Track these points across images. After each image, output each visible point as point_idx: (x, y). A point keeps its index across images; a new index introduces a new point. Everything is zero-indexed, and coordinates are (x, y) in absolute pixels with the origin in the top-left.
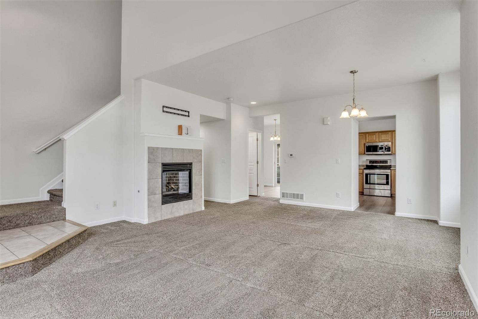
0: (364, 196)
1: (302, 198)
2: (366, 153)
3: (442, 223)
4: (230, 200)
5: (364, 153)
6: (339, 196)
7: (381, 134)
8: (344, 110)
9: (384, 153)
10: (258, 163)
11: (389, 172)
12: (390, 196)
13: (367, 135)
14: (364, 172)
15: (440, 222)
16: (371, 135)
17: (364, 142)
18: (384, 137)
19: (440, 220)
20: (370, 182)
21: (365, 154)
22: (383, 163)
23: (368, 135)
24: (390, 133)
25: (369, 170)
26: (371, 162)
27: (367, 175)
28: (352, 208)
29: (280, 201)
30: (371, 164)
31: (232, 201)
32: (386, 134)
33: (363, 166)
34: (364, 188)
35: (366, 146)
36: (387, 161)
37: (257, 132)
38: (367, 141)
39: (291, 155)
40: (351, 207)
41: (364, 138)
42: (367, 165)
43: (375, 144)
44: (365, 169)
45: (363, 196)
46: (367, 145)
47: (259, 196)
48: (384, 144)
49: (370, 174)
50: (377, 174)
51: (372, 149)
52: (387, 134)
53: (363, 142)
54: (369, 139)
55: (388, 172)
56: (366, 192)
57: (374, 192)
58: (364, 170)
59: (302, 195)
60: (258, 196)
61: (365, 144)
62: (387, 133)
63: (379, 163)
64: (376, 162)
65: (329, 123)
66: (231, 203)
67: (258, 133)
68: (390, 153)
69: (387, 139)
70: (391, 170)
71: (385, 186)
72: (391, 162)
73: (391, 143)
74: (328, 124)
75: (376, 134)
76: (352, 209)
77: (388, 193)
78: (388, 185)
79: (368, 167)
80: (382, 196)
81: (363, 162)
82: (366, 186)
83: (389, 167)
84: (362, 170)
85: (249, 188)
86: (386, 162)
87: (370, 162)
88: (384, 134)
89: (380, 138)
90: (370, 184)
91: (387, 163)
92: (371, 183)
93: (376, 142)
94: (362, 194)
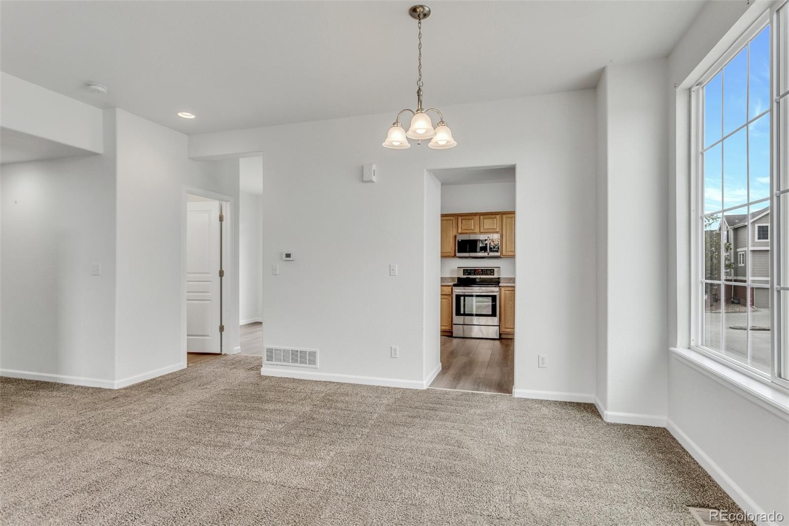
0: (453, 338)
1: (313, 362)
2: (458, 254)
3: (611, 415)
4: (114, 379)
5: (453, 255)
6: (395, 354)
7: (484, 219)
8: (394, 124)
9: (488, 254)
10: (221, 274)
11: (497, 292)
12: (498, 338)
13: (460, 218)
14: (453, 293)
15: (607, 415)
16: (466, 219)
17: (454, 233)
18: (488, 223)
19: (606, 409)
20: (464, 311)
21: (455, 256)
22: (487, 274)
23: (462, 220)
24: (498, 216)
25: (462, 288)
26: (467, 271)
27: (458, 297)
28: (424, 382)
29: (262, 369)
30: (465, 276)
31: (119, 383)
32: (491, 218)
33: (452, 279)
34: (454, 323)
35: (458, 242)
36: (493, 270)
37: (220, 200)
38: (459, 232)
39: (288, 256)
40: (422, 380)
41: (454, 225)
42: (459, 279)
43: (473, 237)
44: (455, 285)
45: (451, 338)
46: (460, 238)
47: (225, 355)
48: (488, 237)
49: (465, 296)
50: (477, 296)
51: (467, 246)
52: (494, 218)
53: (452, 233)
54: (463, 228)
55: (493, 290)
56: (457, 331)
57: (471, 330)
58: (454, 288)
59: (313, 354)
60: (223, 353)
61: (455, 237)
62: (494, 216)
63: (480, 275)
64: (475, 271)
65: (374, 179)
66: (116, 388)
67: (224, 204)
68: (498, 254)
69: (493, 228)
70: (499, 287)
71: (489, 318)
72: (499, 273)
73: (499, 235)
74: (373, 182)
75: (474, 217)
76: (422, 385)
77: (493, 332)
78: (496, 316)
79: (461, 282)
80: (484, 337)
81: (452, 271)
82: (457, 319)
83: (496, 282)
84: (451, 287)
85: (188, 335)
86: (491, 271)
87: (464, 272)
88: (489, 218)
89: (482, 224)
90: (465, 314)
91: (493, 275)
92: (466, 312)
93: (475, 233)
94: (450, 334)
